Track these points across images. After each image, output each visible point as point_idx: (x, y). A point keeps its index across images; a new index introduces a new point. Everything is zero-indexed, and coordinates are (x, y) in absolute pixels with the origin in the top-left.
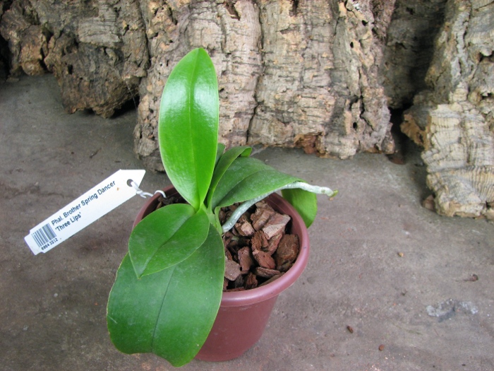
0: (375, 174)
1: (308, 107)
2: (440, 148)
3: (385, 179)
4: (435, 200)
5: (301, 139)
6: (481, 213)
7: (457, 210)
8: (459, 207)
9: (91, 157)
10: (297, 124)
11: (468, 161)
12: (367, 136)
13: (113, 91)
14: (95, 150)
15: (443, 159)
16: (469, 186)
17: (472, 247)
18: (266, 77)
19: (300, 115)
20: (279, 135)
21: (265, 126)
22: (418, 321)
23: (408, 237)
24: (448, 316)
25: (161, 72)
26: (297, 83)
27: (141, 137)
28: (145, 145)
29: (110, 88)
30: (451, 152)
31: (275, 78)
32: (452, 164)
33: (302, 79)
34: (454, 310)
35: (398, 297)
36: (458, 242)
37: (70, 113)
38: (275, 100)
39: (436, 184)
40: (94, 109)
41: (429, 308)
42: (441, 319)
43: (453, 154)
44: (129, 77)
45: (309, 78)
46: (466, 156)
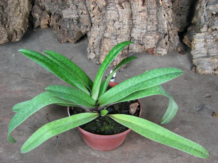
0: (174, 59)
1: (150, 39)
2: (197, 49)
3: (177, 61)
4: (196, 69)
5: (147, 50)
6: (212, 73)
7: (204, 72)
8: (205, 71)
9: (71, 59)
10: (146, 45)
11: (208, 54)
12: (171, 47)
13: (77, 34)
14: (72, 57)
15: (199, 53)
16: (208, 63)
17: (209, 85)
18: (134, 28)
19: (147, 42)
20: (140, 49)
21: (134, 46)
22: (191, 112)
23: (187, 82)
24: (201, 110)
25: (97, 30)
26: (145, 30)
27: (90, 52)
28: (92, 55)
29: (76, 33)
30: (201, 51)
31: (137, 29)
32: (202, 55)
33: (147, 28)
34: (202, 107)
35: (183, 104)
36: (204, 83)
37: (61, 43)
38: (138, 37)
39: (196, 63)
40: (70, 41)
41: (194, 108)
42: (198, 111)
43: (202, 51)
44: (84, 31)
45: (149, 28)
46: (207, 52)
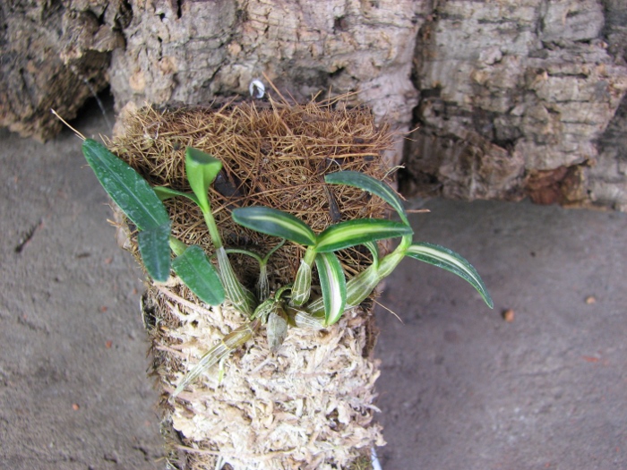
1: (566, 102)
5: (531, 177)
9: (19, 249)
10: (532, 145)
13: (50, 84)
14: (28, 229)
18: (442, 24)
19: (543, 123)
21: (448, 152)
25: (164, 36)
26: (527, 36)
29: (41, 77)
31: (470, 26)
33: (540, 23)
38: (473, 83)
40: (12, 129)
44: (79, 55)
45: (558, 21)
